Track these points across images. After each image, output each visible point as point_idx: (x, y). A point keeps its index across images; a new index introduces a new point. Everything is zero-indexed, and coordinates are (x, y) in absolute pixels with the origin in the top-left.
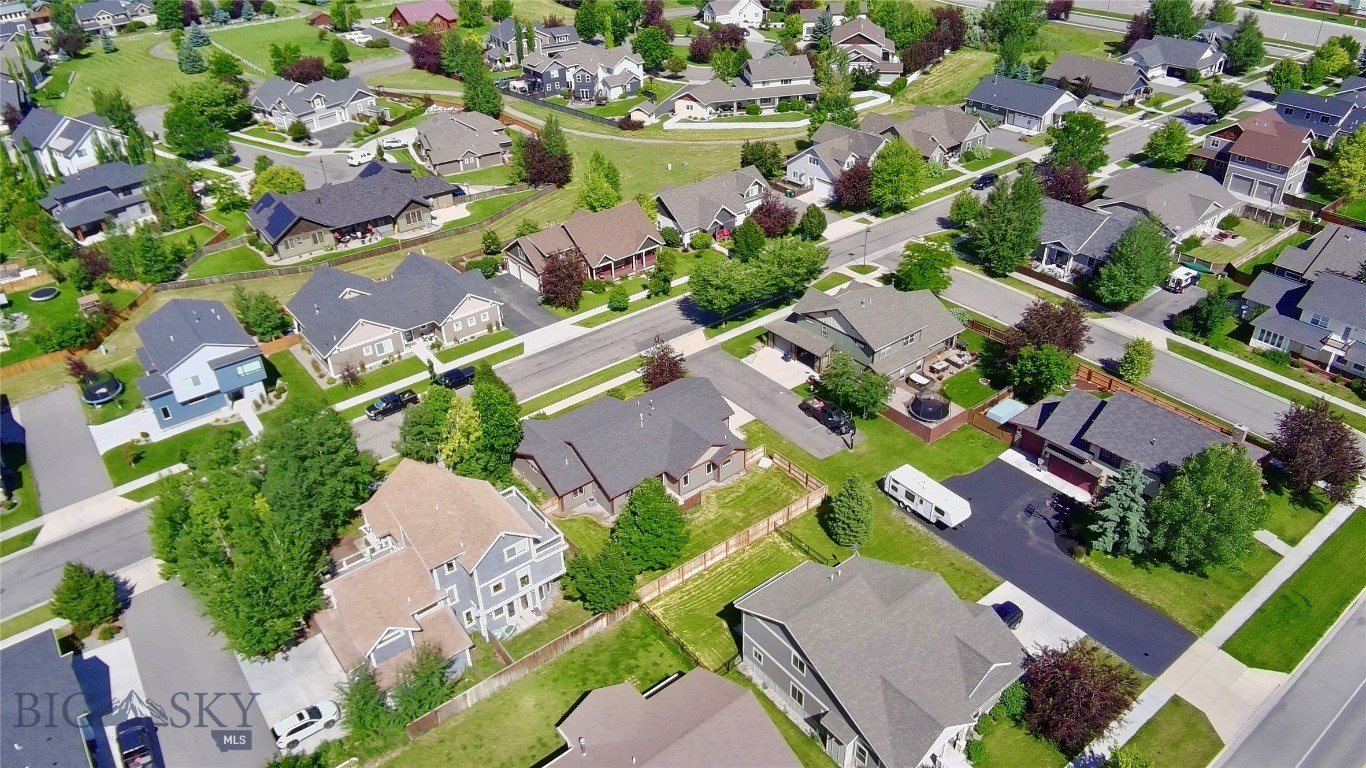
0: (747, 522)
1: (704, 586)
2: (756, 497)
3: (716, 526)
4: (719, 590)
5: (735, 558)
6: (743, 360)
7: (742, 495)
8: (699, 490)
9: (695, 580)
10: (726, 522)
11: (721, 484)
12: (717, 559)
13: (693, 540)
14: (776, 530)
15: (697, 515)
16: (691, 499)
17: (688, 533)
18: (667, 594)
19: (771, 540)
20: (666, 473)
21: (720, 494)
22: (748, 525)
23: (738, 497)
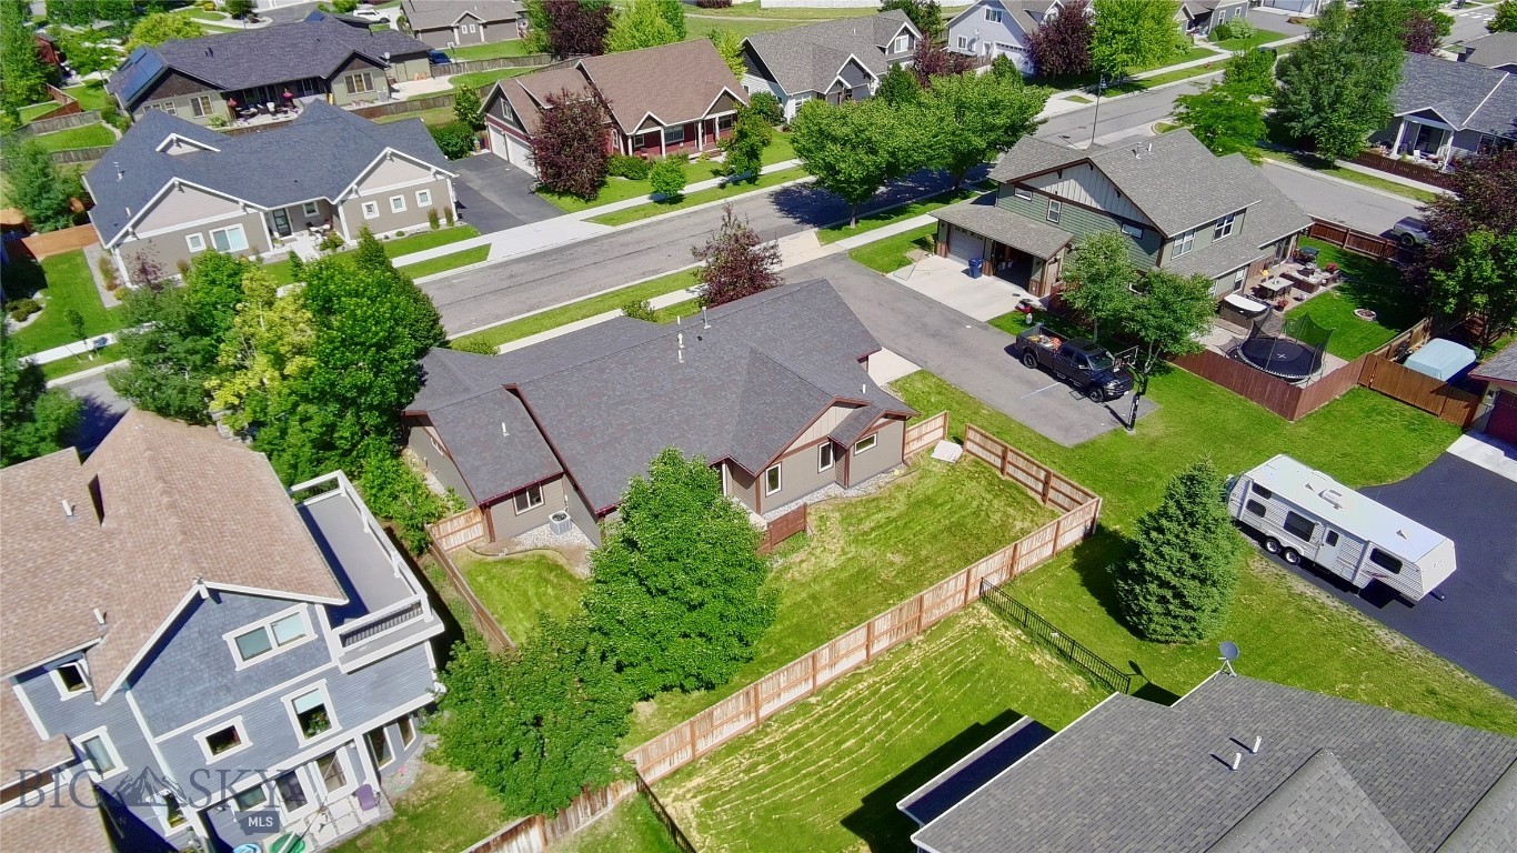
0: (916, 577)
1: (812, 736)
2: (932, 521)
3: (839, 583)
4: (850, 751)
5: (889, 663)
6: (890, 275)
7: (900, 516)
8: (801, 502)
9: (790, 719)
10: (864, 575)
11: (852, 493)
12: (845, 665)
13: (783, 619)
14: (984, 597)
15: (795, 557)
16: (785, 518)
17: (772, 598)
18: (714, 757)
19: (972, 622)
20: (729, 462)
21: (849, 513)
22: (918, 583)
23: (890, 521)
